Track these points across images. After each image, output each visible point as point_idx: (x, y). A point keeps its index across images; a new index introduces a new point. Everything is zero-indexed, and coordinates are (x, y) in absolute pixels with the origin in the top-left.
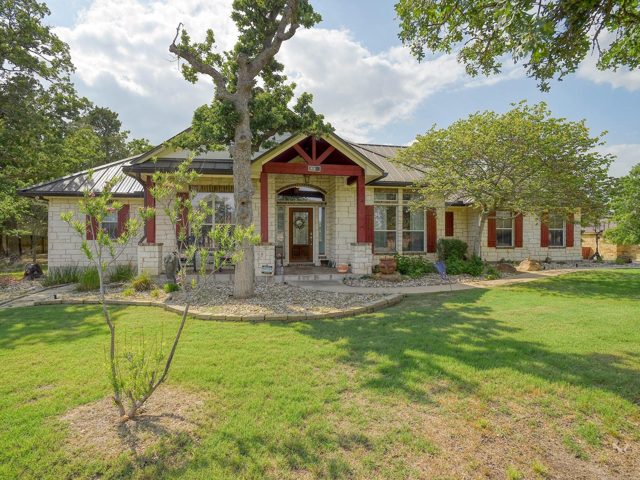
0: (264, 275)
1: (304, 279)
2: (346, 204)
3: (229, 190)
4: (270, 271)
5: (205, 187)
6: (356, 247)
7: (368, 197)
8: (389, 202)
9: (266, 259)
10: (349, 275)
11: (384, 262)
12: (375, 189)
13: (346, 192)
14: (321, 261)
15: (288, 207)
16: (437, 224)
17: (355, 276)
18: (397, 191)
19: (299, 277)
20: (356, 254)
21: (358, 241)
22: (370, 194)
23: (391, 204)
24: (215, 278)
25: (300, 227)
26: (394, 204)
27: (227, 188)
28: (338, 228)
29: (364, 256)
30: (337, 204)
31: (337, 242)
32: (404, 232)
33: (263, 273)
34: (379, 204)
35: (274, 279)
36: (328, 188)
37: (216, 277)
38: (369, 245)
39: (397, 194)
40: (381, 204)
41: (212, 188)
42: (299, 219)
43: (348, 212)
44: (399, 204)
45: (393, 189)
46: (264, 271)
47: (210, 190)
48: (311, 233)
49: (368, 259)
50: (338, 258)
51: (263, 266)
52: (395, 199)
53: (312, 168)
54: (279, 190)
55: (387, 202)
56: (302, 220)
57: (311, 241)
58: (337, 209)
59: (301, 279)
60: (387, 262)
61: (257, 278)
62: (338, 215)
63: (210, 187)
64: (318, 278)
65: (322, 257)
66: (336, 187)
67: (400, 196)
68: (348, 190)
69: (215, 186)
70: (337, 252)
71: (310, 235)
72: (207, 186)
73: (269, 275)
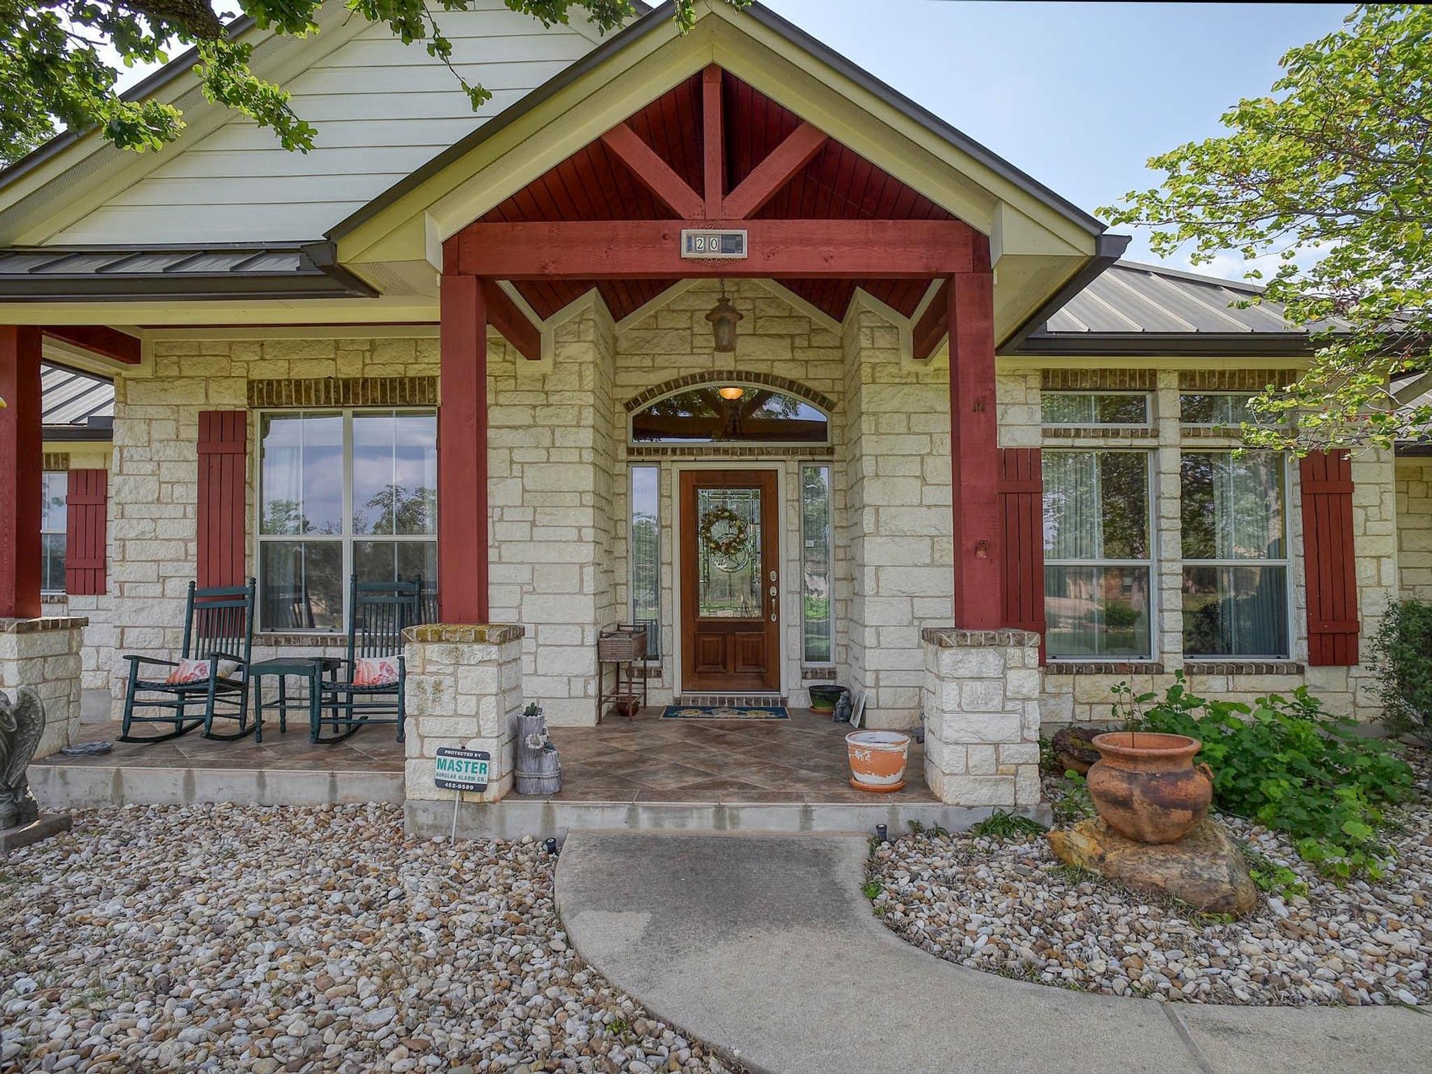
0: (445, 795)
1: (657, 823)
2: (911, 444)
3: (403, 397)
4: (478, 778)
5: (308, 388)
6: (947, 657)
7: (1012, 411)
8: (1116, 434)
9: (456, 714)
10: (909, 810)
11: (1129, 768)
12: (1045, 374)
13: (907, 389)
14: (813, 691)
15: (676, 469)
16: (1357, 531)
17: (945, 815)
18: (1149, 380)
19: (632, 811)
20: (949, 695)
21: (962, 621)
22: (1022, 399)
23: (1127, 442)
24: (262, 784)
25: (729, 548)
26: (1137, 442)
27: (393, 390)
28: (874, 551)
29: (996, 703)
30: (868, 445)
31: (873, 613)
32: (1187, 570)
33: (440, 784)
34: (1068, 442)
35: (502, 820)
36: (838, 387)
37: (268, 780)
38: (1020, 643)
39: (1149, 397)
40: (1079, 442)
41: (337, 392)
42: (722, 514)
43: (923, 478)
44: (1162, 441)
45: (1132, 374)
46: (449, 775)
47: (328, 398)
48: (773, 574)
49: (1015, 721)
50: (877, 686)
51: (441, 752)
52: (1142, 417)
53: (699, 243)
54: (636, 401)
55: (1105, 434)
56: (732, 518)
57: (770, 605)
58: (868, 466)
59: (645, 823)
60: (1141, 769)
61: (413, 811)
62: (872, 493)
63: (327, 387)
64: (735, 820)
65: (816, 674)
66: (866, 372)
67: (1169, 401)
68: (918, 380)
69: (346, 383)
70: (873, 659)
71: (767, 583)
72: (317, 381)
73: (476, 798)
